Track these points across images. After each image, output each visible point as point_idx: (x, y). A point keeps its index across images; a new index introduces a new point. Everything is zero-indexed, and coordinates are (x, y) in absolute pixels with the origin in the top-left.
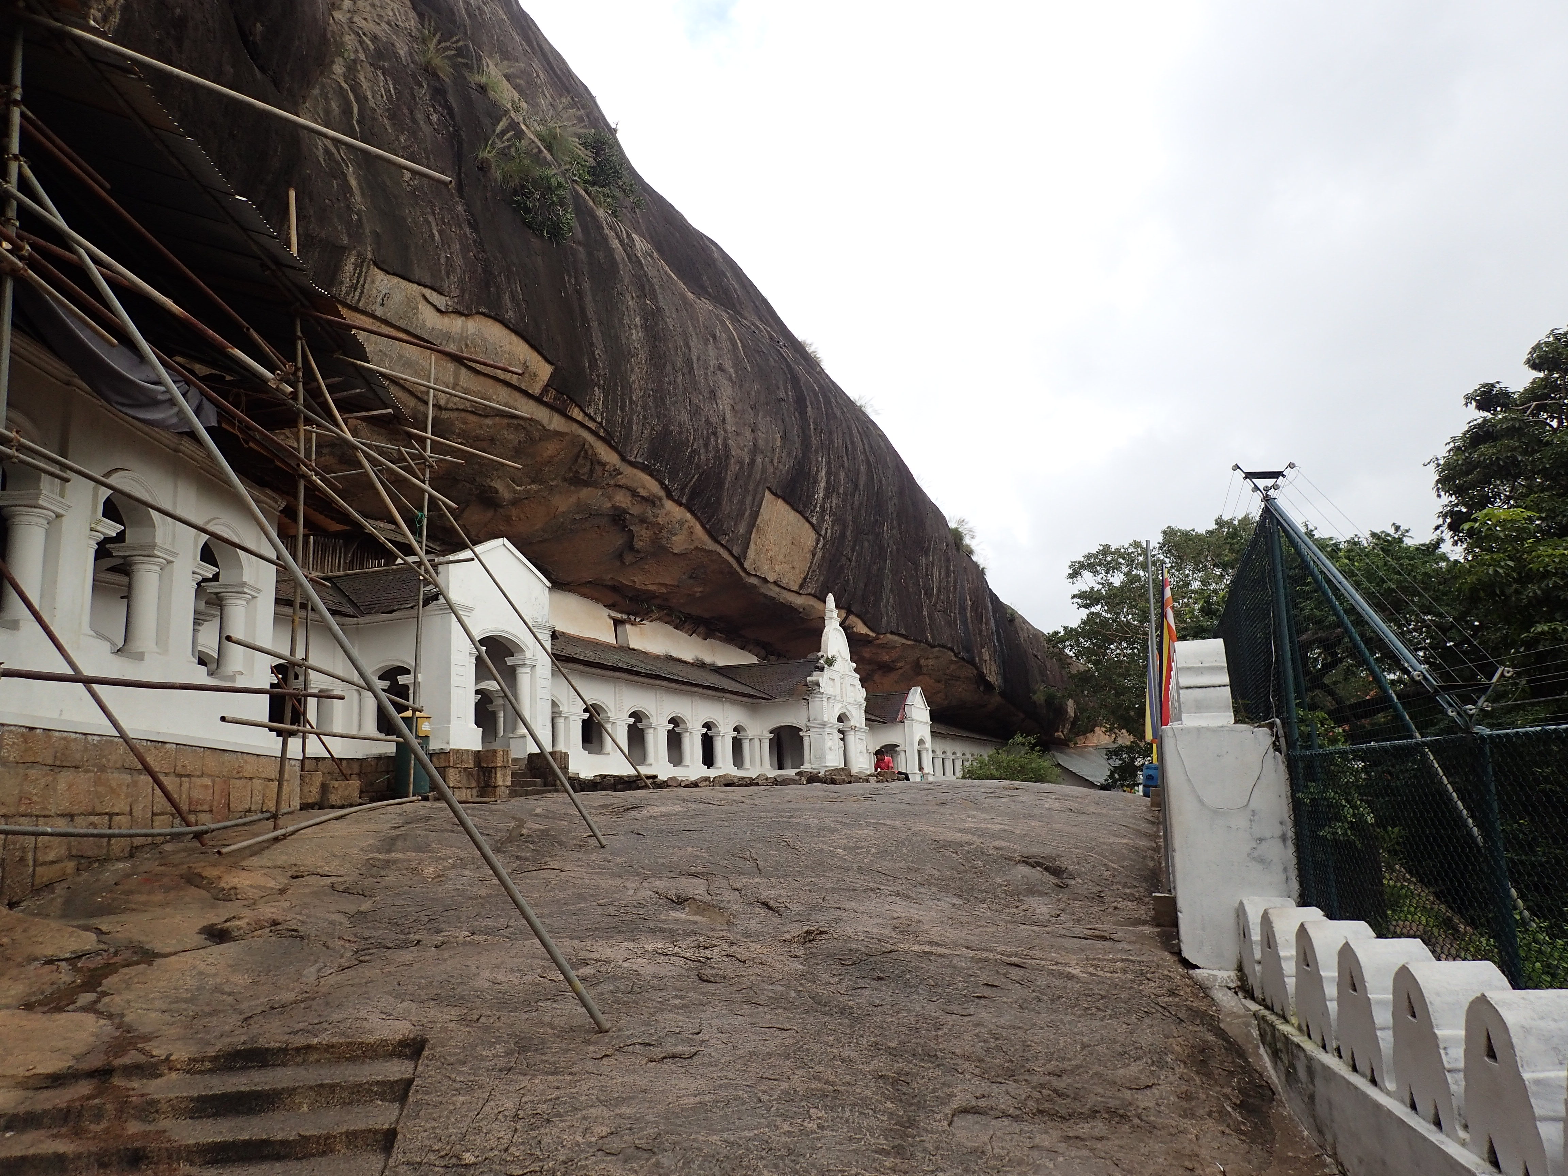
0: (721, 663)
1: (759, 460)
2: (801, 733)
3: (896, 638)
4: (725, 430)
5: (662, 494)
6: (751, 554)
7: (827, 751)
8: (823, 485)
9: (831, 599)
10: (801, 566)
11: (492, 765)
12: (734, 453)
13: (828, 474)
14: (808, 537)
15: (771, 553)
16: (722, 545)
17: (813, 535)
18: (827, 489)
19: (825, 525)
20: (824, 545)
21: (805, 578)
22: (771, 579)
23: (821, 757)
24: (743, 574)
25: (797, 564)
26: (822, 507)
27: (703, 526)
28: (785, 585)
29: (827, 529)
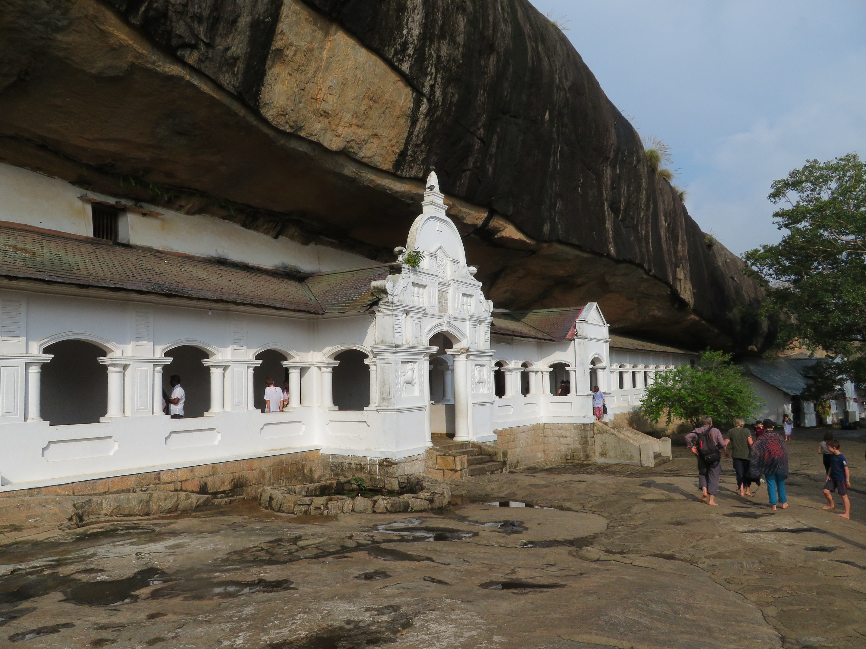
2: (367, 361)
3: (566, 249)
10: (391, 136)
15: (325, 106)
17: (406, 91)
19: (428, 82)
20: (431, 111)
21: (403, 154)
25: (382, 132)
26: (420, 52)
28: (365, 160)
29: (432, 87)
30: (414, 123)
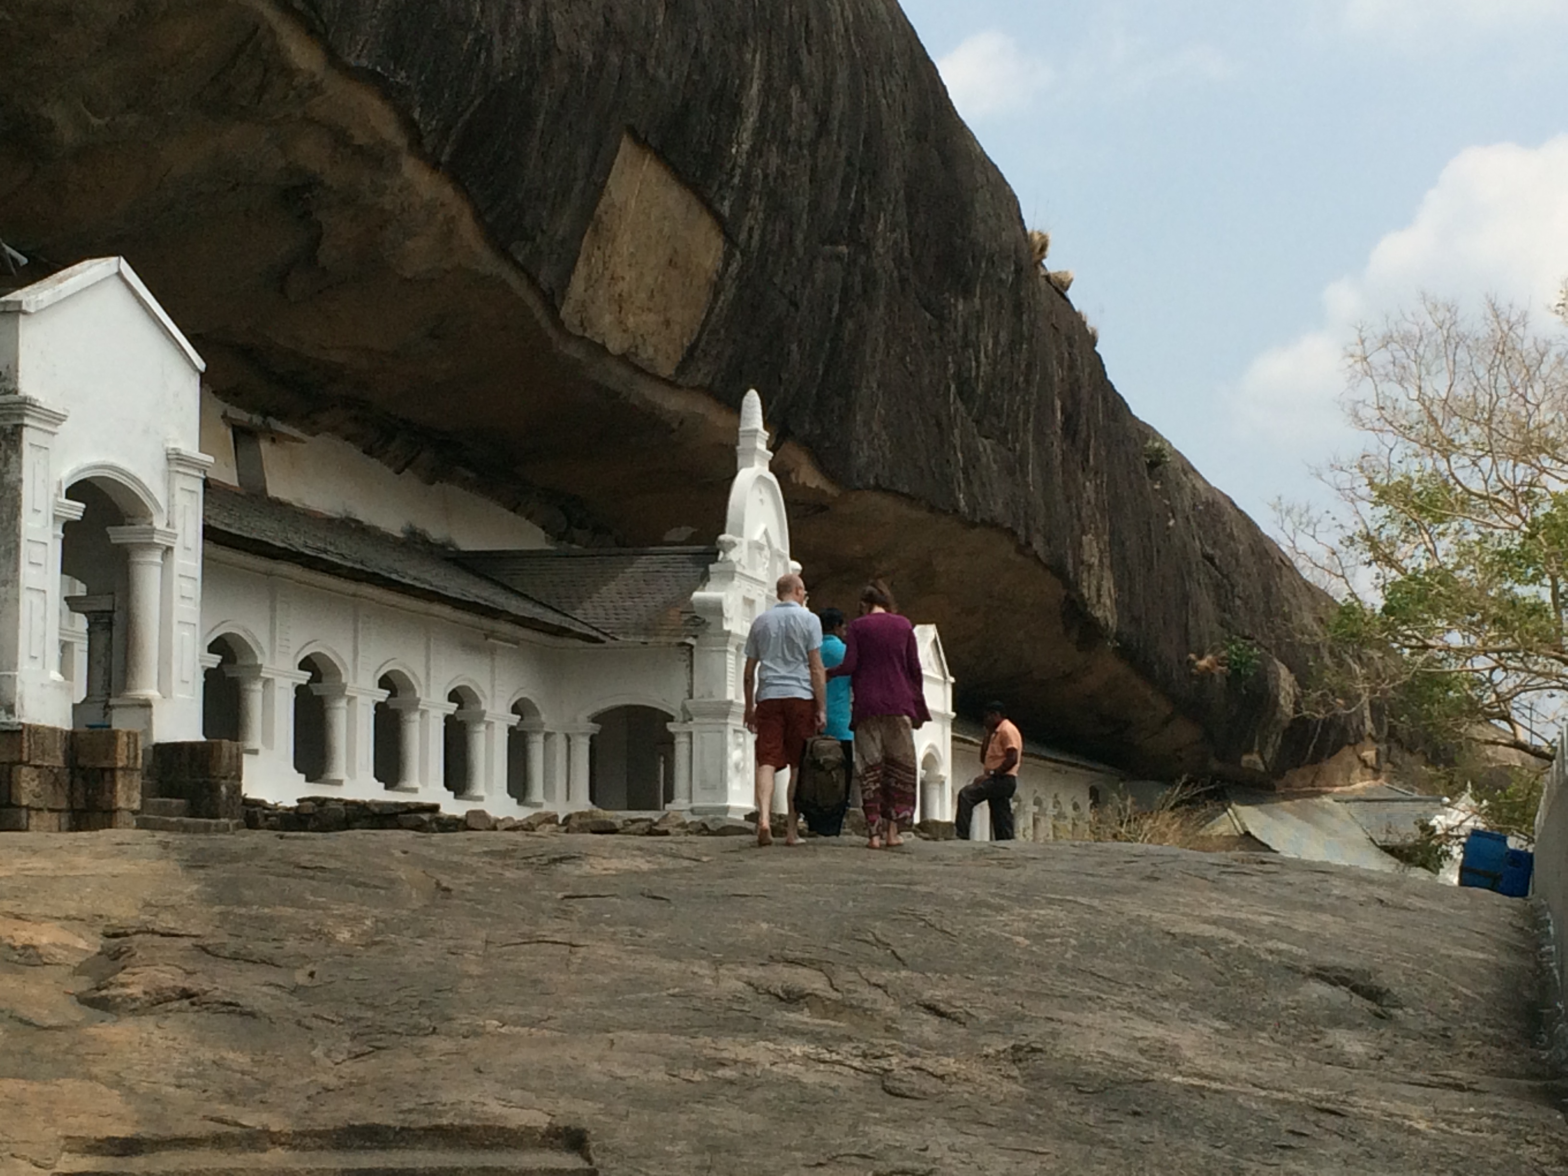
0: (467, 543)
1: (615, 60)
2: (671, 727)
3: (886, 502)
5: (401, 141)
6: (578, 285)
7: (731, 773)
8: (751, 121)
9: (753, 401)
10: (686, 319)
11: (105, 764)
12: (561, 44)
13: (765, 93)
14: (708, 250)
15: (622, 286)
16: (516, 265)
17: (717, 243)
18: (759, 132)
19: (748, 220)
20: (742, 270)
21: (693, 348)
22: (615, 345)
23: (720, 786)
24: (555, 336)
26: (746, 175)
27: (478, 218)
28: (645, 365)
30: (718, 293)
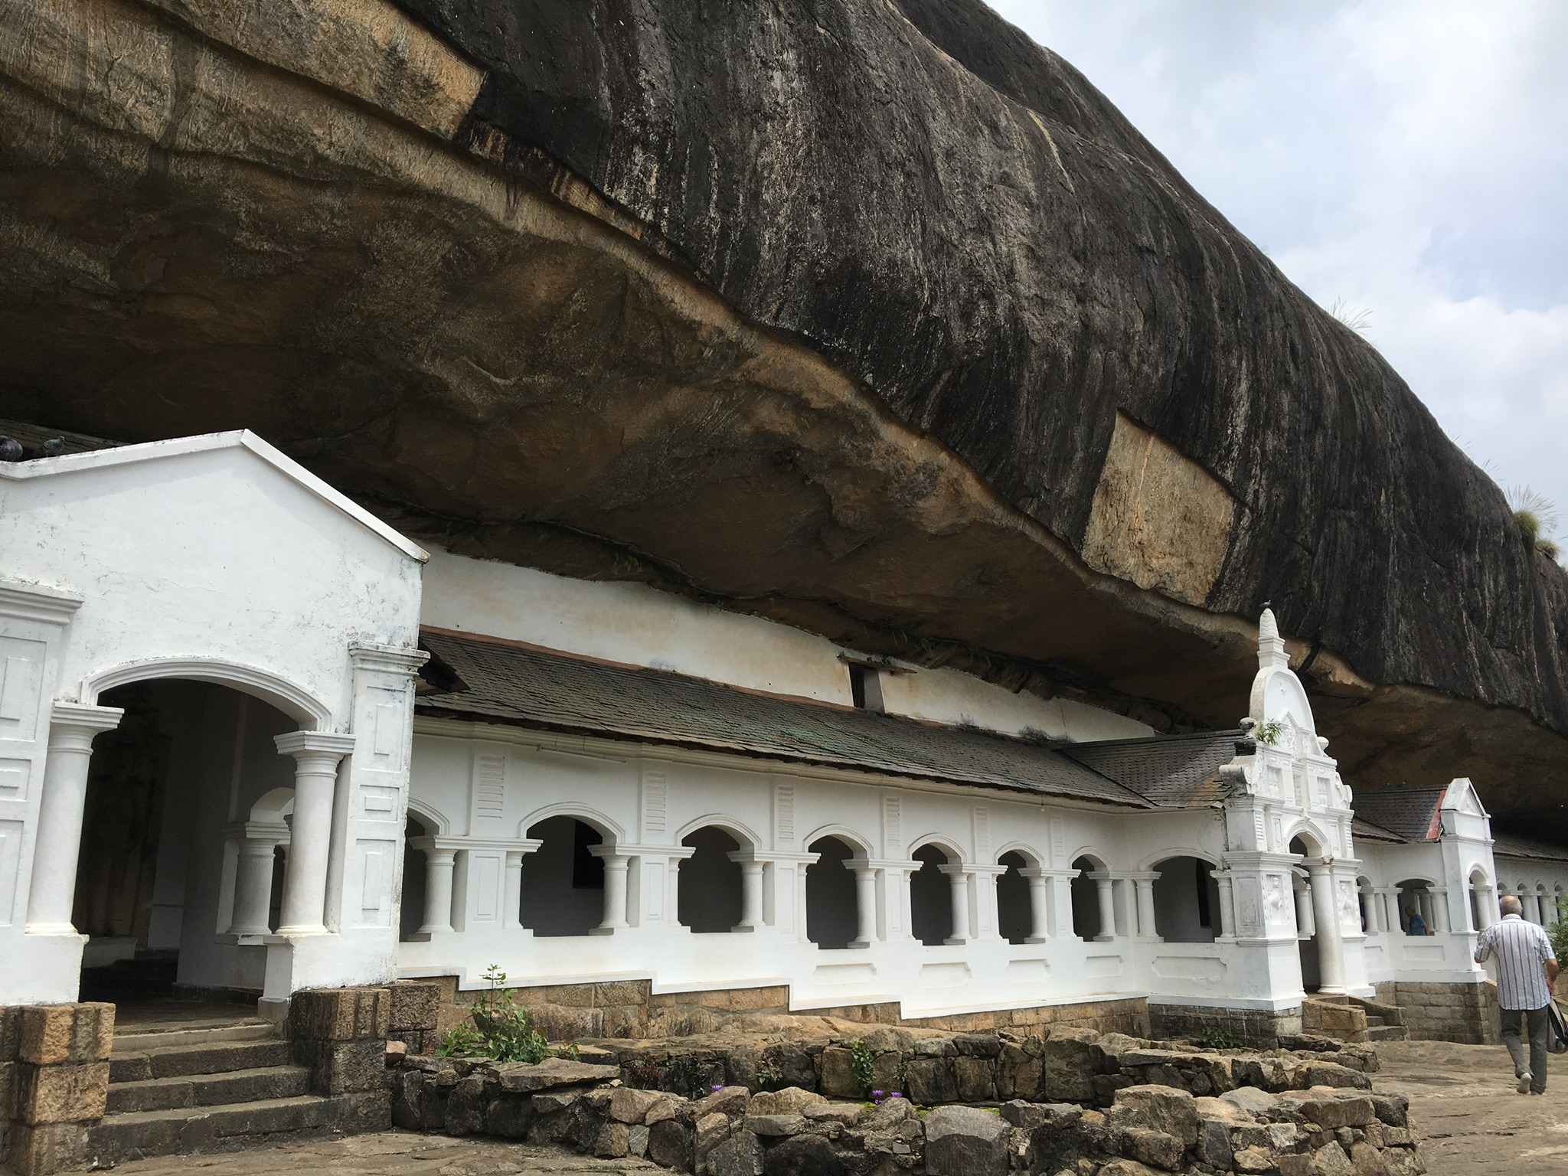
1: (1097, 355)
3: (1415, 693)
4: (1014, 293)
6: (1095, 535)
8: (1243, 410)
9: (1268, 617)
10: (1207, 561)
12: (1035, 337)
13: (1255, 389)
14: (1220, 510)
15: (1139, 536)
16: (1029, 519)
17: (1230, 504)
18: (1251, 419)
19: (1252, 486)
21: (1218, 583)
22: (1143, 580)
24: (1083, 576)
25: (1198, 558)
26: (1245, 451)
27: (980, 478)
28: (1176, 596)
29: (1256, 492)
30: (1232, 543)
